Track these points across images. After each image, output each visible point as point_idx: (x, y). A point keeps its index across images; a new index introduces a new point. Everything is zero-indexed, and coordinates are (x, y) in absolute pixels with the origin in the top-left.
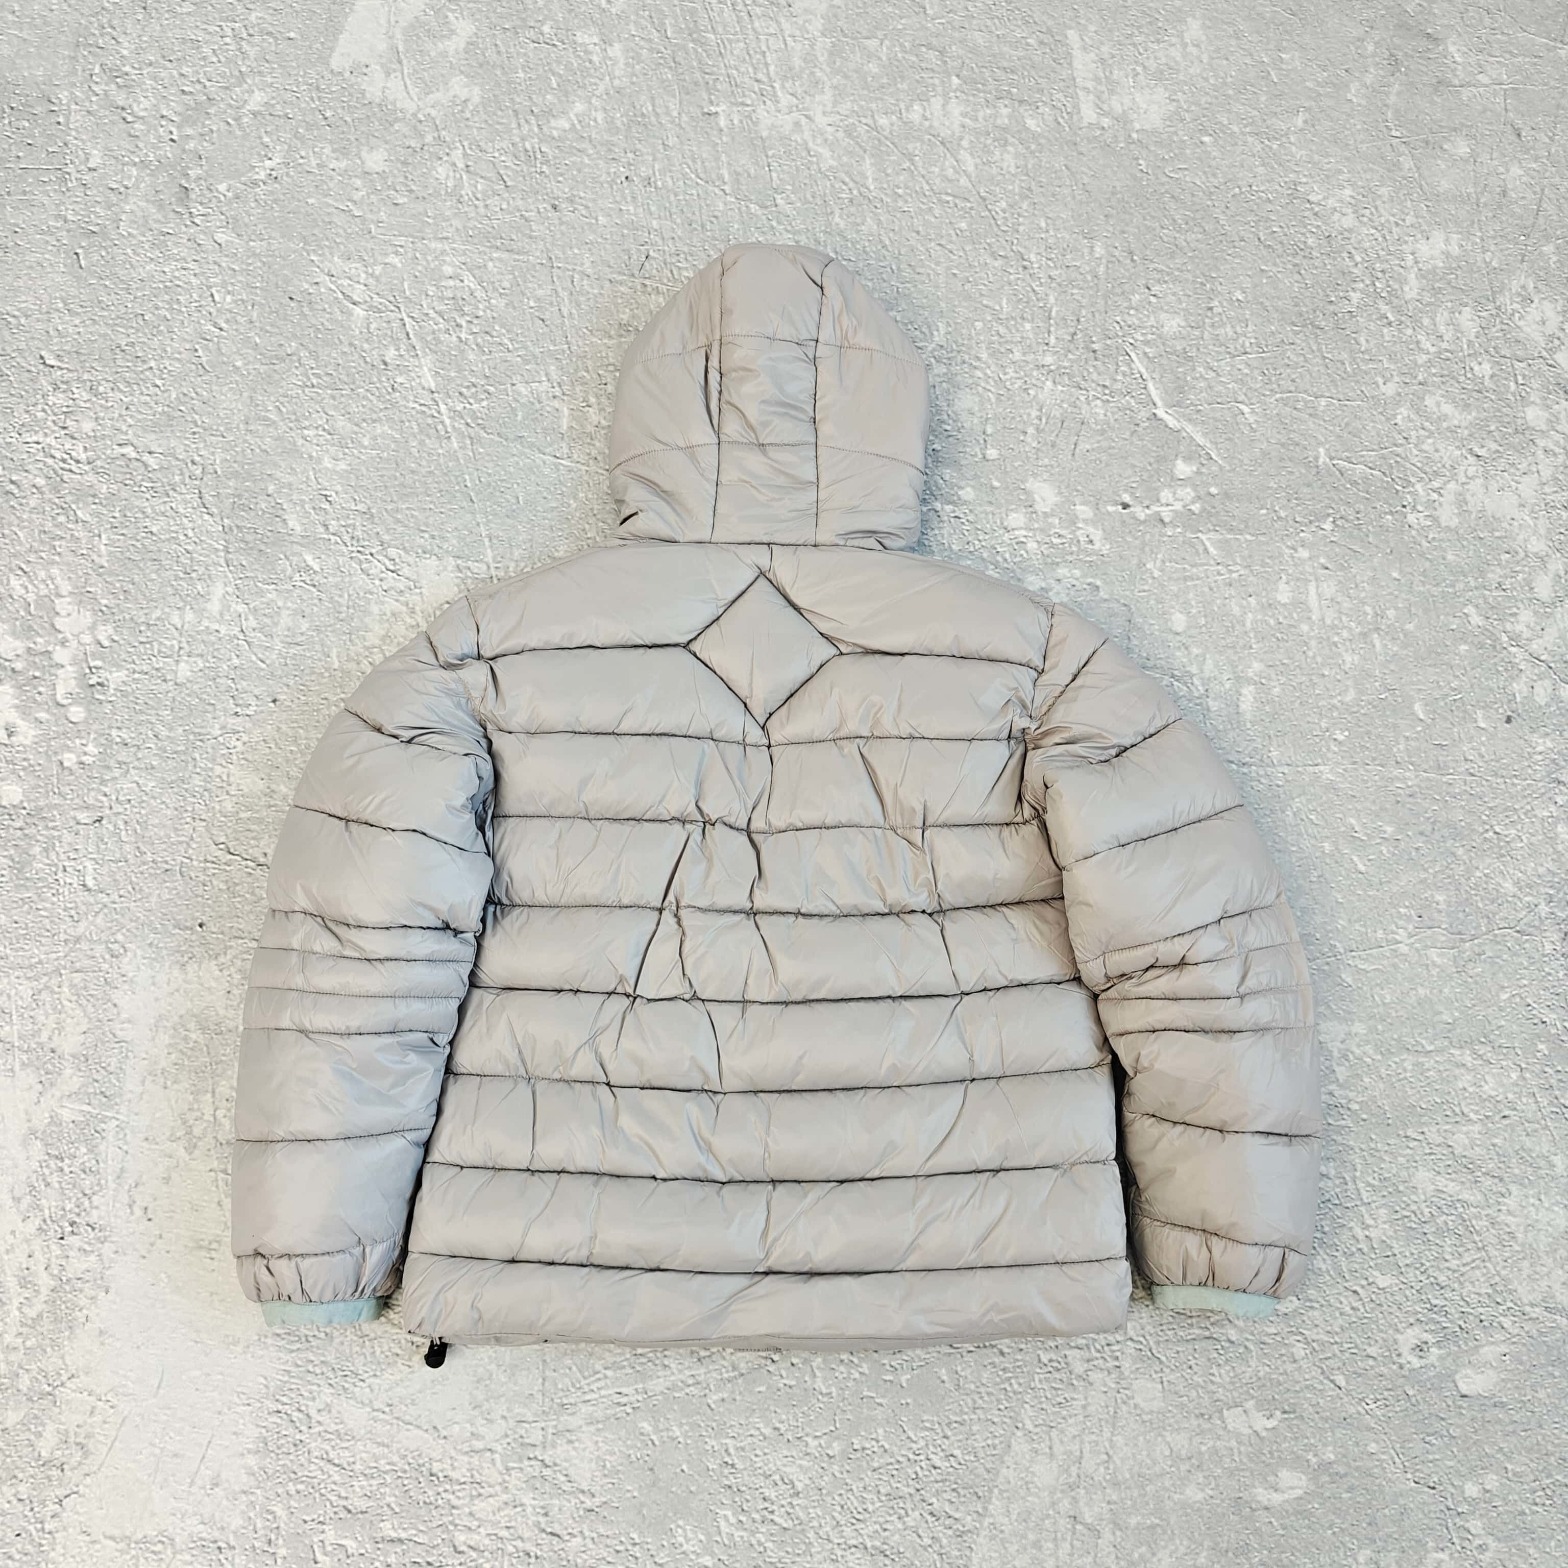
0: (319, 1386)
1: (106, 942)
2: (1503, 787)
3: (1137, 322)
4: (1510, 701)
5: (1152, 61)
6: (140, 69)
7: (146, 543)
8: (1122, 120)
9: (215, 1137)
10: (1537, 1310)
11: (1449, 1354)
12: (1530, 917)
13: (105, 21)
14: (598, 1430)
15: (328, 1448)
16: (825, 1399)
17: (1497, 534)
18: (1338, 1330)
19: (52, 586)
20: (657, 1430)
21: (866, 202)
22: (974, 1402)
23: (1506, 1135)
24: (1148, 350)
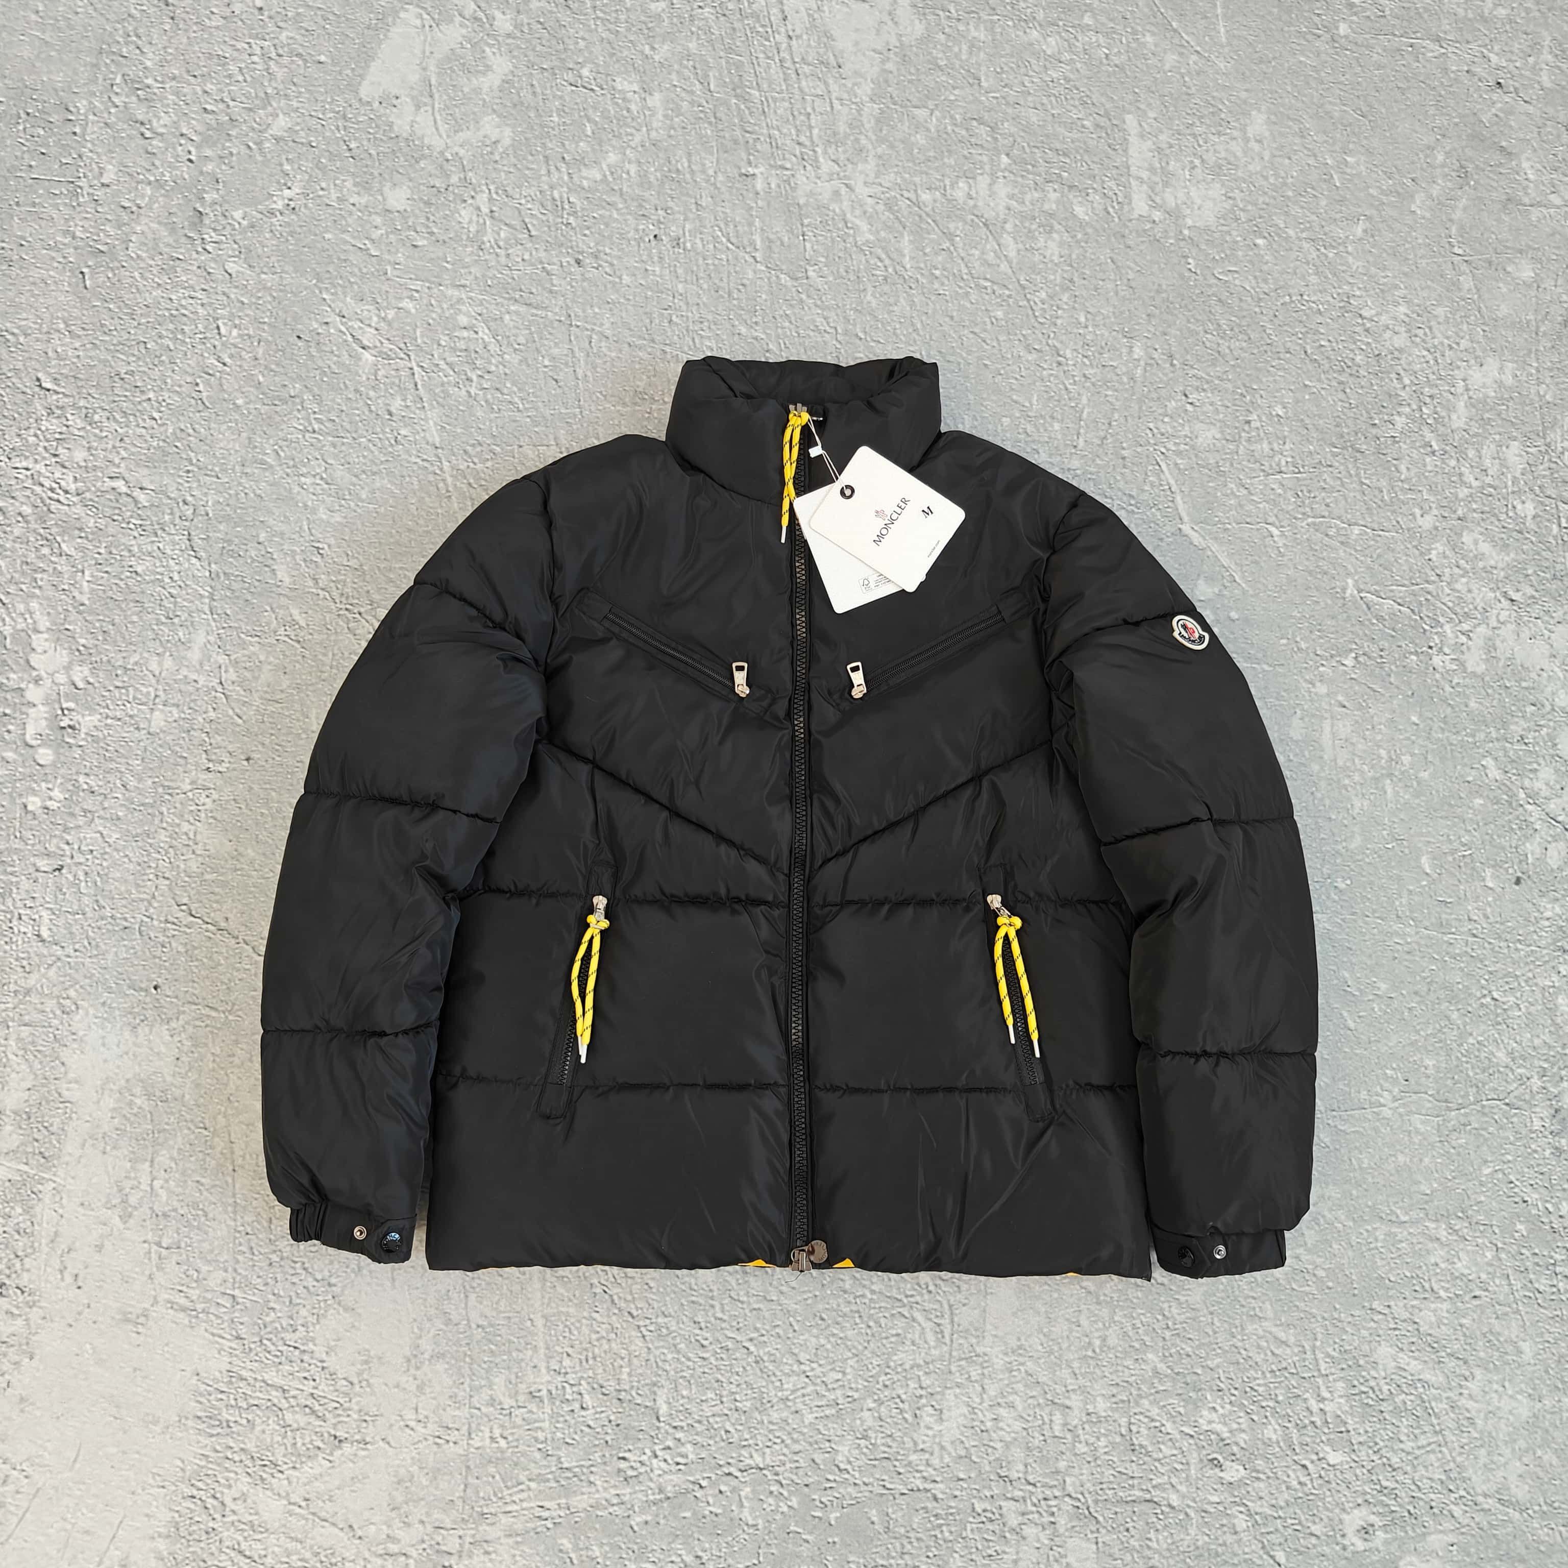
0: (236, 1473)
1: (58, 997)
2: (1506, 951)
3: (1170, 430)
4: (1520, 862)
5: (1211, 153)
6: (162, 82)
7: (131, 582)
8: (1175, 214)
9: (151, 1208)
10: (1490, 1501)
11: (1396, 1539)
12: (1521, 1090)
13: (130, 28)
14: (517, 1543)
15: (241, 1538)
16: (751, 1531)
17: (1524, 684)
18: (1283, 1504)
19: (30, 621)
20: (576, 1548)
21: (901, 281)
22: (903, 1546)
23: (1475, 1317)
24: (1179, 461)
